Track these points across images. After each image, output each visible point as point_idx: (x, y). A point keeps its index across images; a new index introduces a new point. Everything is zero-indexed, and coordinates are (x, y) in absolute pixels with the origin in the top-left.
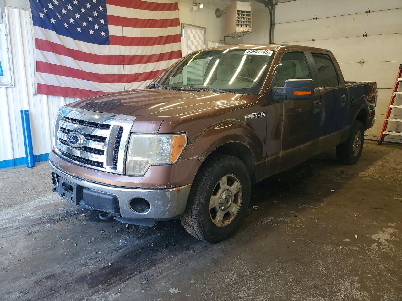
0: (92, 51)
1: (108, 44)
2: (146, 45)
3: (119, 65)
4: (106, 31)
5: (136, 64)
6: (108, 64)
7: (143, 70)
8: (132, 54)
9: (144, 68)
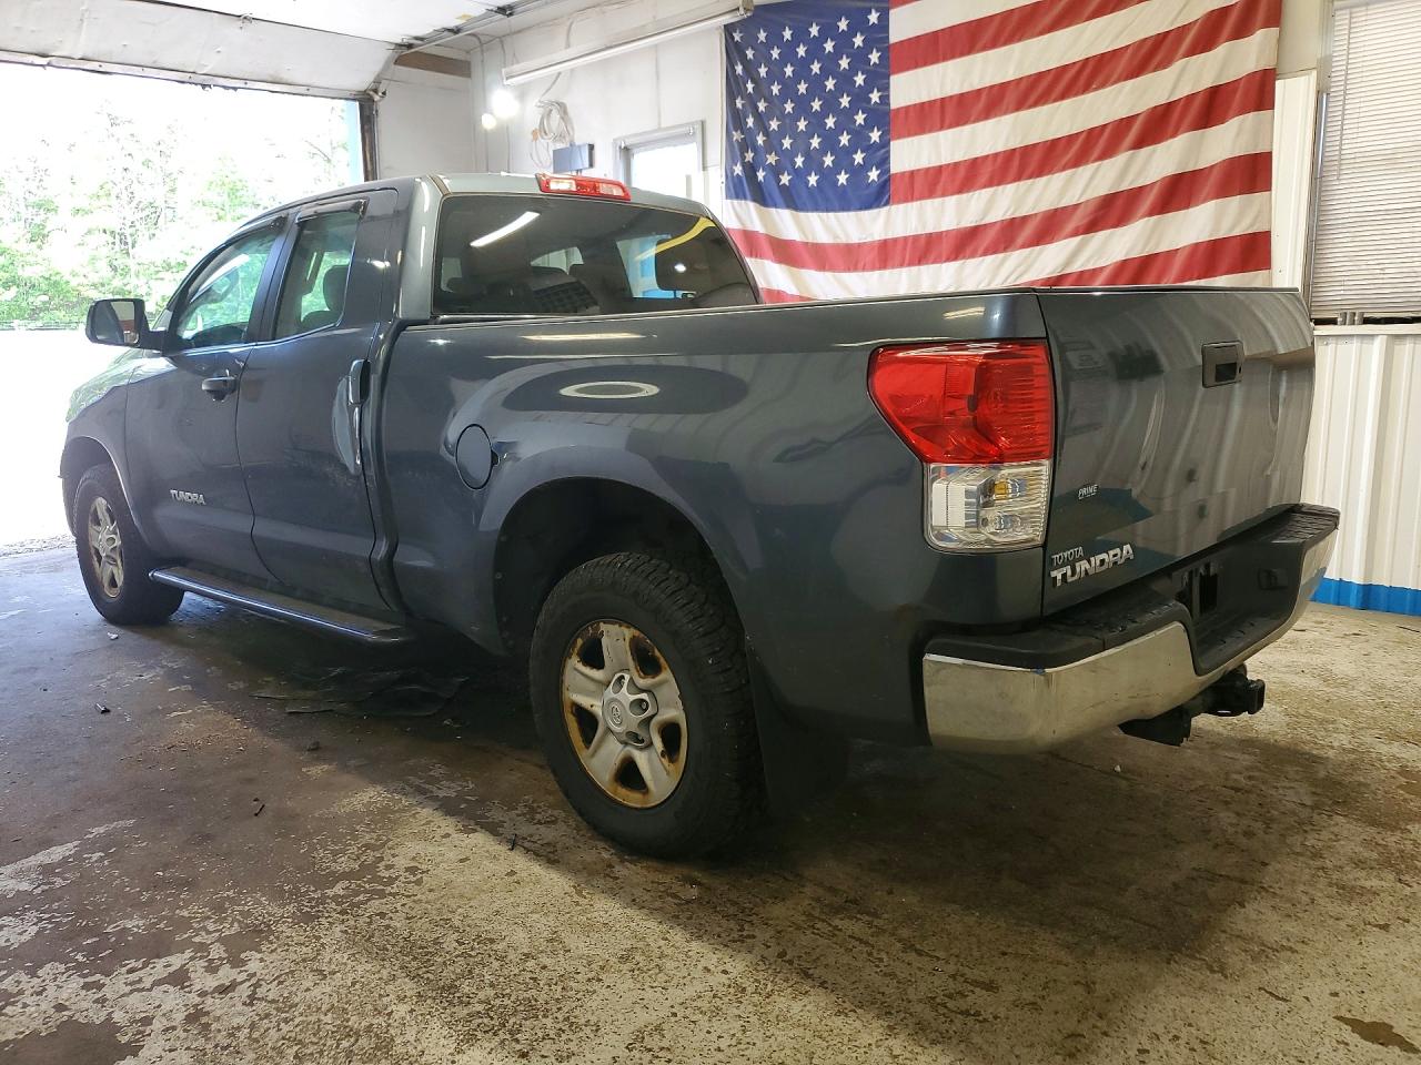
0: (839, 232)
1: (887, 203)
2: (1039, 173)
3: (914, 269)
4: (883, 163)
5: (985, 253)
6: (880, 269)
7: (1013, 277)
8: (969, 221)
9: (1019, 266)
